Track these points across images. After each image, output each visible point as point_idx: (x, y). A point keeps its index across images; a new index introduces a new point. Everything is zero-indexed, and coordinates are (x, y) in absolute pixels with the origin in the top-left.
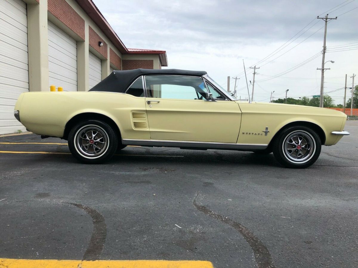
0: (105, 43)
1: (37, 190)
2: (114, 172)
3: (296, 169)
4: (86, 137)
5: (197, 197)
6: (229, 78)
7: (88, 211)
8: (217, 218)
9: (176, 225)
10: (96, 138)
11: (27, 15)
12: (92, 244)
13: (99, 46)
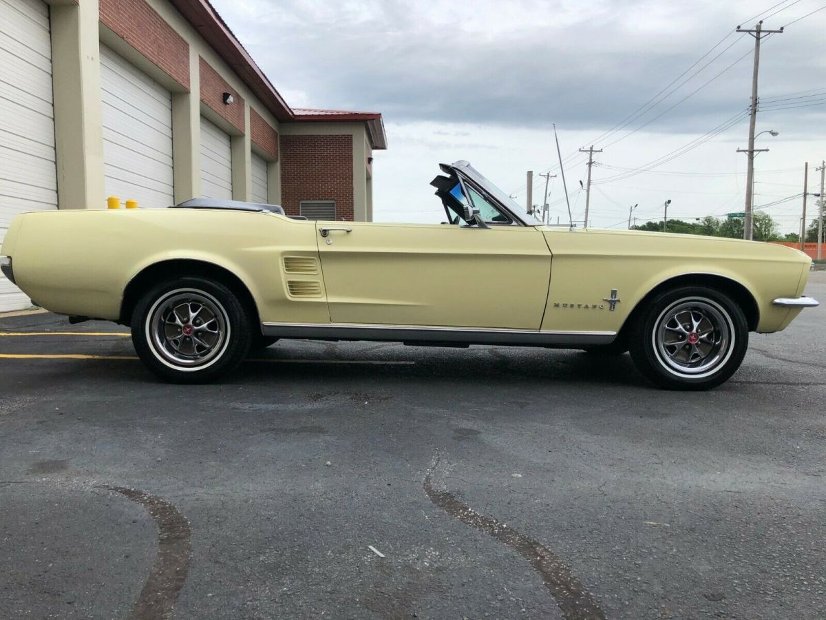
0: (237, 96)
1: (39, 454)
2: (238, 405)
3: (686, 393)
4: (174, 319)
5: (434, 468)
6: (530, 174)
7: (153, 510)
8: (480, 526)
9: (371, 547)
10: (198, 321)
11: (50, 32)
12: (141, 605)
13: (225, 102)
